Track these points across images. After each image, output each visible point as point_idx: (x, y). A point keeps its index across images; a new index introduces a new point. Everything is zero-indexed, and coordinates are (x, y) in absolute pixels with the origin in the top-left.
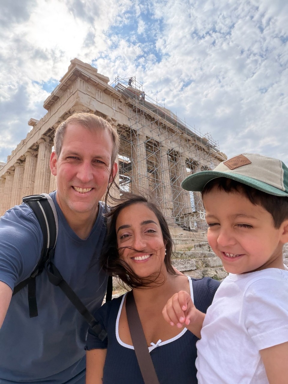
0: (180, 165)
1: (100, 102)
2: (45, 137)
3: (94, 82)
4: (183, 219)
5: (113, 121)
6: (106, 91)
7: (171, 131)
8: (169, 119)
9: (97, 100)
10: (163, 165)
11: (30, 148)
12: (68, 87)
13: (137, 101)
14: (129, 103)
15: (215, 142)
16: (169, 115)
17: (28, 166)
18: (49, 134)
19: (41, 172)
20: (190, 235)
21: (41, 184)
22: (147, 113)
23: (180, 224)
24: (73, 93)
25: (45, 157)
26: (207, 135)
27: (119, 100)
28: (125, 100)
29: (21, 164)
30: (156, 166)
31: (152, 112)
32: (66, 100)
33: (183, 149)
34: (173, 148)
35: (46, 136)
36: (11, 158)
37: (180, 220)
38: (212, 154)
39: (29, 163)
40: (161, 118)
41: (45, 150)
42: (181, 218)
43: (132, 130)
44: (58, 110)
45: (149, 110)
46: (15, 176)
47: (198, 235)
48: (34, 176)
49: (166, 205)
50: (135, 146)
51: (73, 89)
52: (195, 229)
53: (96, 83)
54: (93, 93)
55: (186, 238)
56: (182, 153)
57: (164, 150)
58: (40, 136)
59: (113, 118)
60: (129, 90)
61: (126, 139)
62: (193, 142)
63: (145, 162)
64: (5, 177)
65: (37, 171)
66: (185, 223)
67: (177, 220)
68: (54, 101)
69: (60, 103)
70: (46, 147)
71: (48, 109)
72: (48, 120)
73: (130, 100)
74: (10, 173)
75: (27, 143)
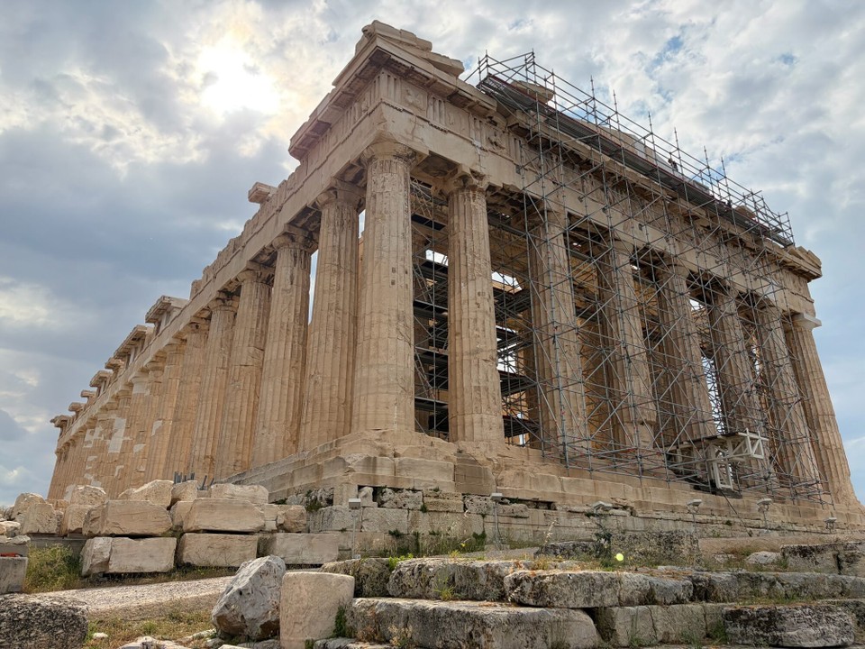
0: (669, 290)
1: (438, 128)
2: (294, 231)
3: (424, 76)
4: (689, 454)
5: (476, 177)
6: (456, 98)
7: (640, 194)
8: (633, 161)
9: (432, 125)
10: (622, 293)
11: (253, 260)
12: (354, 95)
13: (541, 118)
14: (518, 124)
15: (778, 219)
16: (630, 149)
17: (246, 307)
18: (303, 221)
19: (282, 323)
20: (719, 505)
21: (282, 356)
22: (570, 148)
23: (681, 469)
24: (369, 111)
25: (292, 284)
26: (750, 198)
27: (488, 120)
28: (506, 116)
29: (227, 303)
30: (601, 298)
31: (583, 144)
32: (350, 131)
33: (676, 243)
34: (649, 244)
35: (296, 226)
36: (202, 288)
37: (680, 460)
38: (768, 253)
39: (250, 299)
40: (608, 159)
41: (293, 264)
42: (683, 451)
43: (527, 197)
44: (327, 157)
45: (573, 139)
46: (211, 333)
47: (744, 508)
48: (264, 334)
49: (636, 413)
50: (537, 242)
51: (367, 99)
52: (731, 487)
53: (428, 79)
54: (422, 106)
55: (705, 517)
56: (676, 256)
57: (622, 250)
58: (281, 228)
59: (474, 169)
60: (518, 89)
61: (509, 224)
62: (708, 222)
63: (568, 289)
64: (184, 338)
65: (271, 321)
66: (698, 467)
67: (670, 457)
68: (316, 134)
69: (332, 139)
70: (295, 257)
71: (299, 158)
72: (302, 186)
73: (519, 117)
74: (197, 327)
75: (244, 247)
